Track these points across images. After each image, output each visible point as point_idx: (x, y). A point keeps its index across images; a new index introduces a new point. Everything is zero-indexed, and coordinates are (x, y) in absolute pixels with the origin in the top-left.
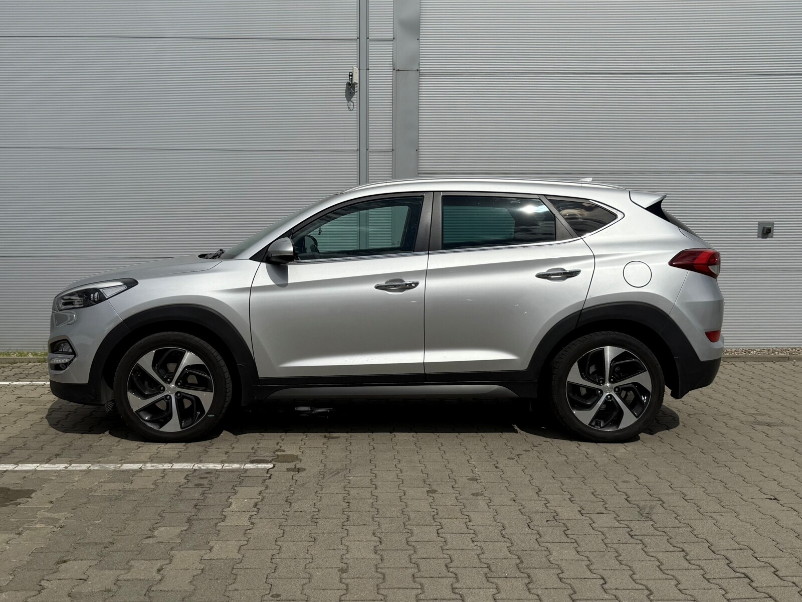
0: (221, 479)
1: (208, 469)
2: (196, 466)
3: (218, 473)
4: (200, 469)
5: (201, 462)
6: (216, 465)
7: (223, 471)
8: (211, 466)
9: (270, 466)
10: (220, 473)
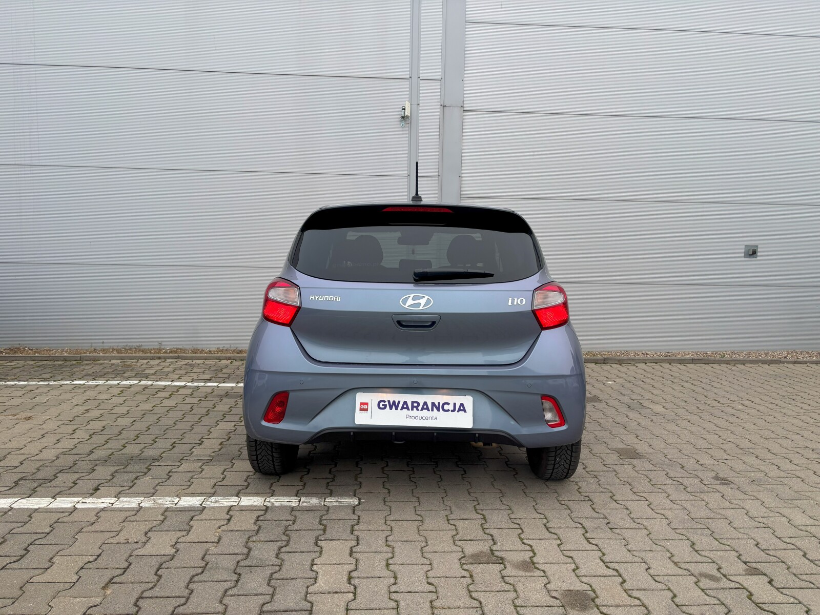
2: (268, 502)
3: (293, 512)
4: (273, 507)
5: (272, 494)
6: (290, 499)
7: (300, 509)
8: (285, 501)
9: (356, 500)
10: (297, 513)
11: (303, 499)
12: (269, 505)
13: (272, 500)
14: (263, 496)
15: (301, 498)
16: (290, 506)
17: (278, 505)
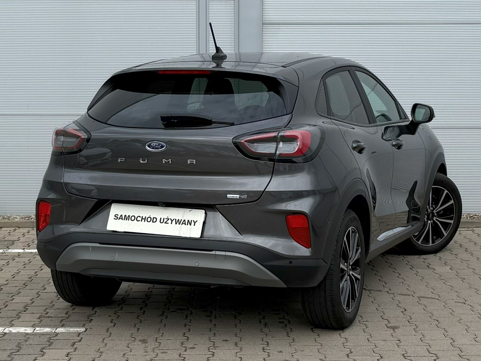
0: (31, 341)
1: (18, 333)
2: (7, 330)
3: (27, 336)
4: (10, 333)
5: (12, 326)
6: (26, 329)
7: (33, 334)
8: (22, 330)
9: (83, 329)
10: (31, 336)
11: (37, 329)
12: (7, 332)
13: (11, 329)
14: (4, 327)
15: (35, 329)
16: (25, 333)
17: (15, 332)
